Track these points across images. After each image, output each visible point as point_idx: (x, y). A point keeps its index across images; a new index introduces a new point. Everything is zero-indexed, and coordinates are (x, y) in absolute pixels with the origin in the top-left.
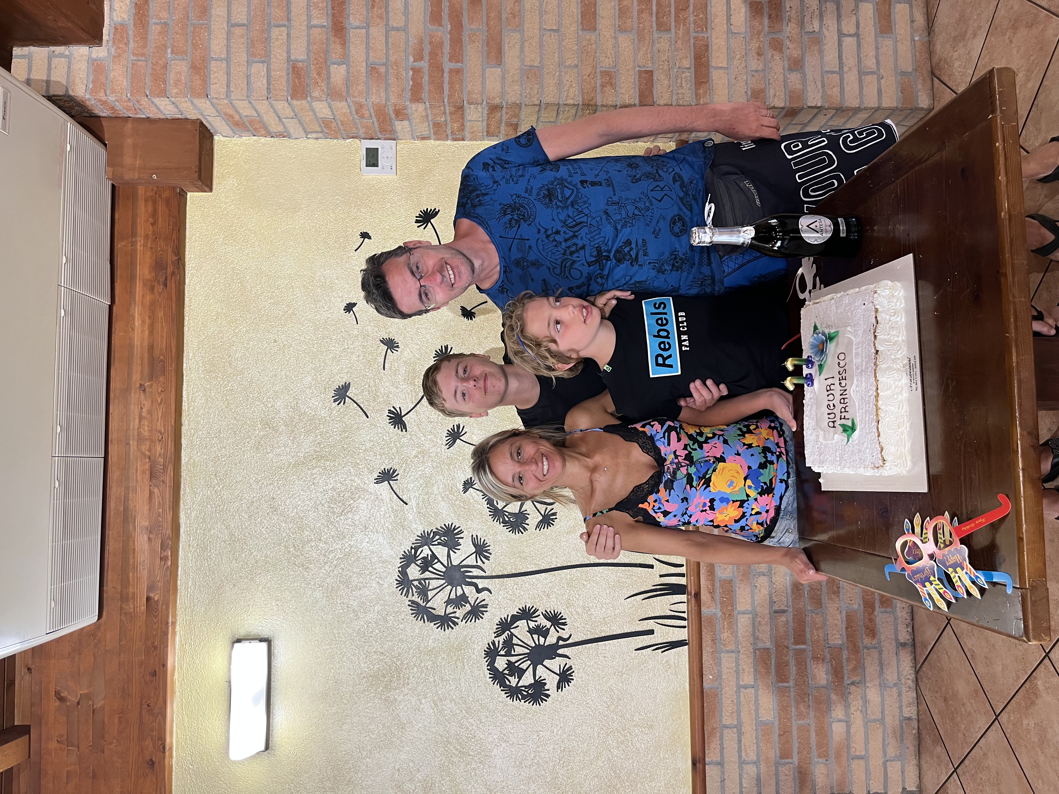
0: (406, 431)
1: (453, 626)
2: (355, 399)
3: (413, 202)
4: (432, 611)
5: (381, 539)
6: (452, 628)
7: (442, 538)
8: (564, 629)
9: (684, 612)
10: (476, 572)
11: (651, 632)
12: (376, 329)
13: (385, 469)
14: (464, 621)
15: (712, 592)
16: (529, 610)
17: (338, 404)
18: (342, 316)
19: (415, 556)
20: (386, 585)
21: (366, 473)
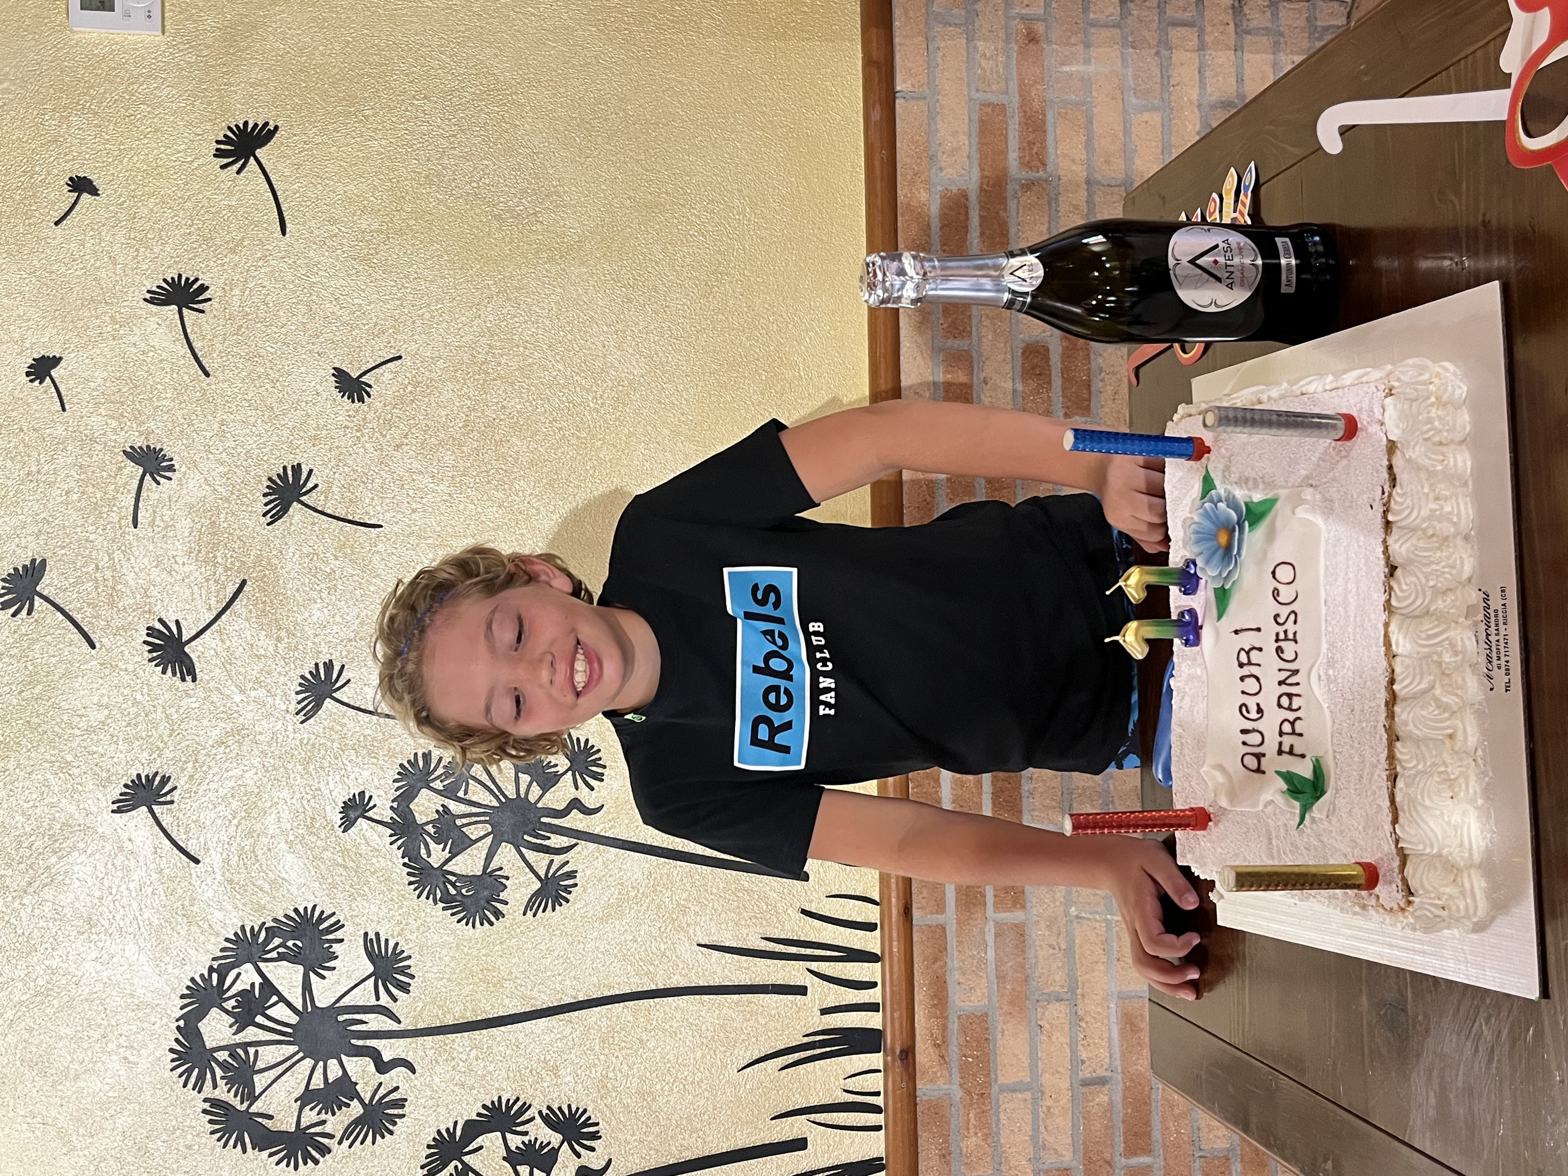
0: (194, 680)
1: (317, 1156)
2: (57, 601)
3: (209, 104)
4: (265, 1122)
5: (131, 949)
6: (316, 1162)
7: (290, 943)
8: (592, 1149)
9: (877, 1094)
10: (375, 1022)
11: (800, 1144)
12: (114, 424)
13: (139, 776)
14: (346, 1143)
15: (940, 1045)
16: (509, 1108)
17: (14, 615)
18: (21, 391)
19: (221, 988)
20: (143, 1066)
21: (90, 786)
